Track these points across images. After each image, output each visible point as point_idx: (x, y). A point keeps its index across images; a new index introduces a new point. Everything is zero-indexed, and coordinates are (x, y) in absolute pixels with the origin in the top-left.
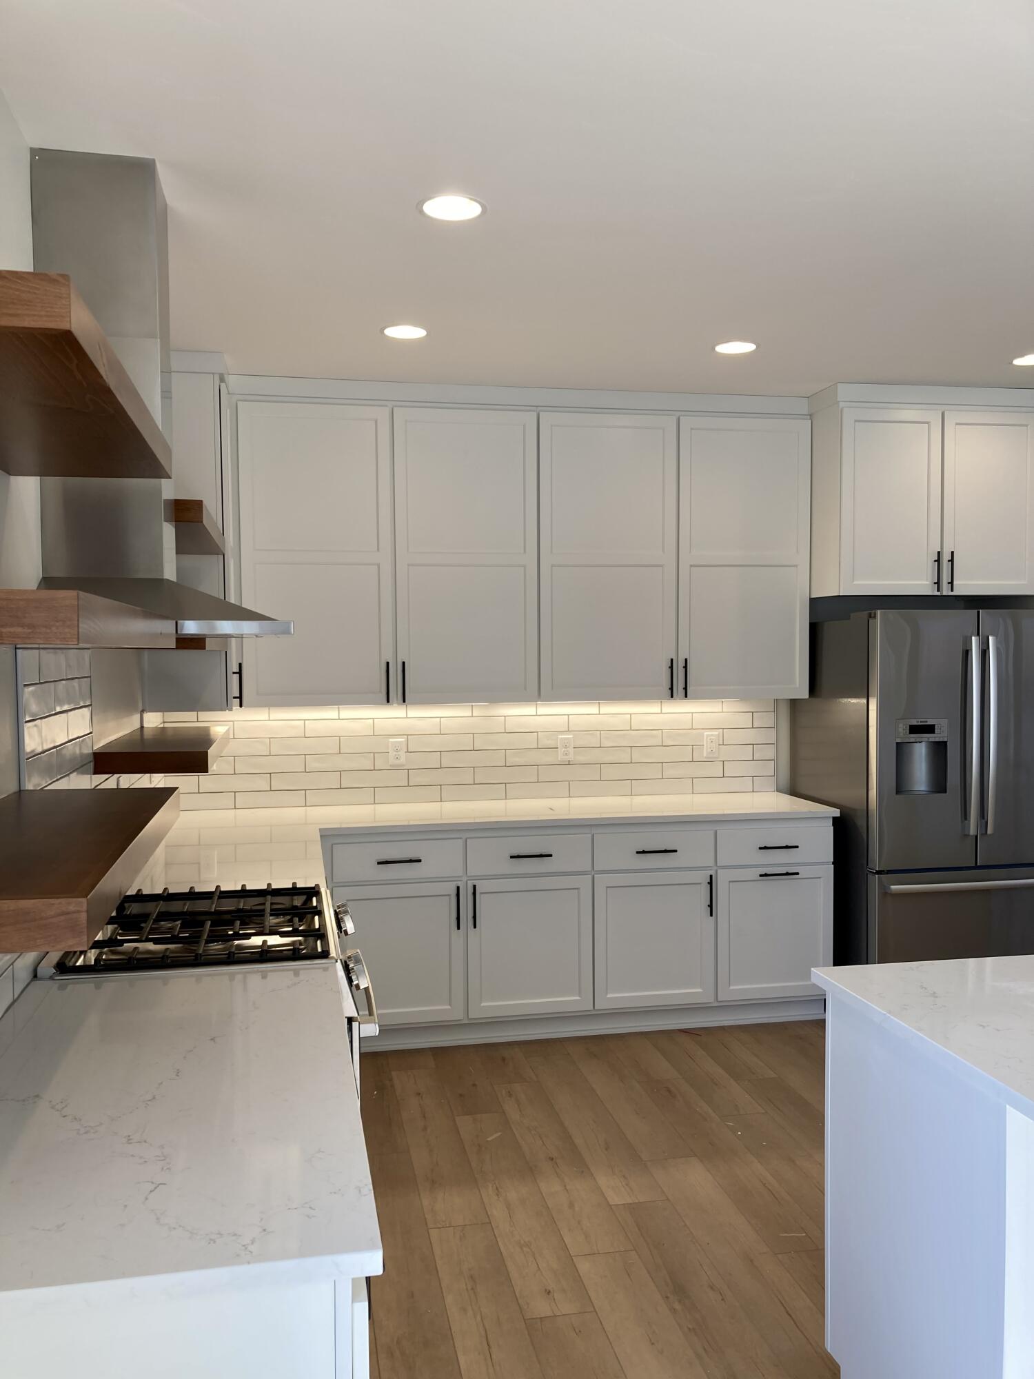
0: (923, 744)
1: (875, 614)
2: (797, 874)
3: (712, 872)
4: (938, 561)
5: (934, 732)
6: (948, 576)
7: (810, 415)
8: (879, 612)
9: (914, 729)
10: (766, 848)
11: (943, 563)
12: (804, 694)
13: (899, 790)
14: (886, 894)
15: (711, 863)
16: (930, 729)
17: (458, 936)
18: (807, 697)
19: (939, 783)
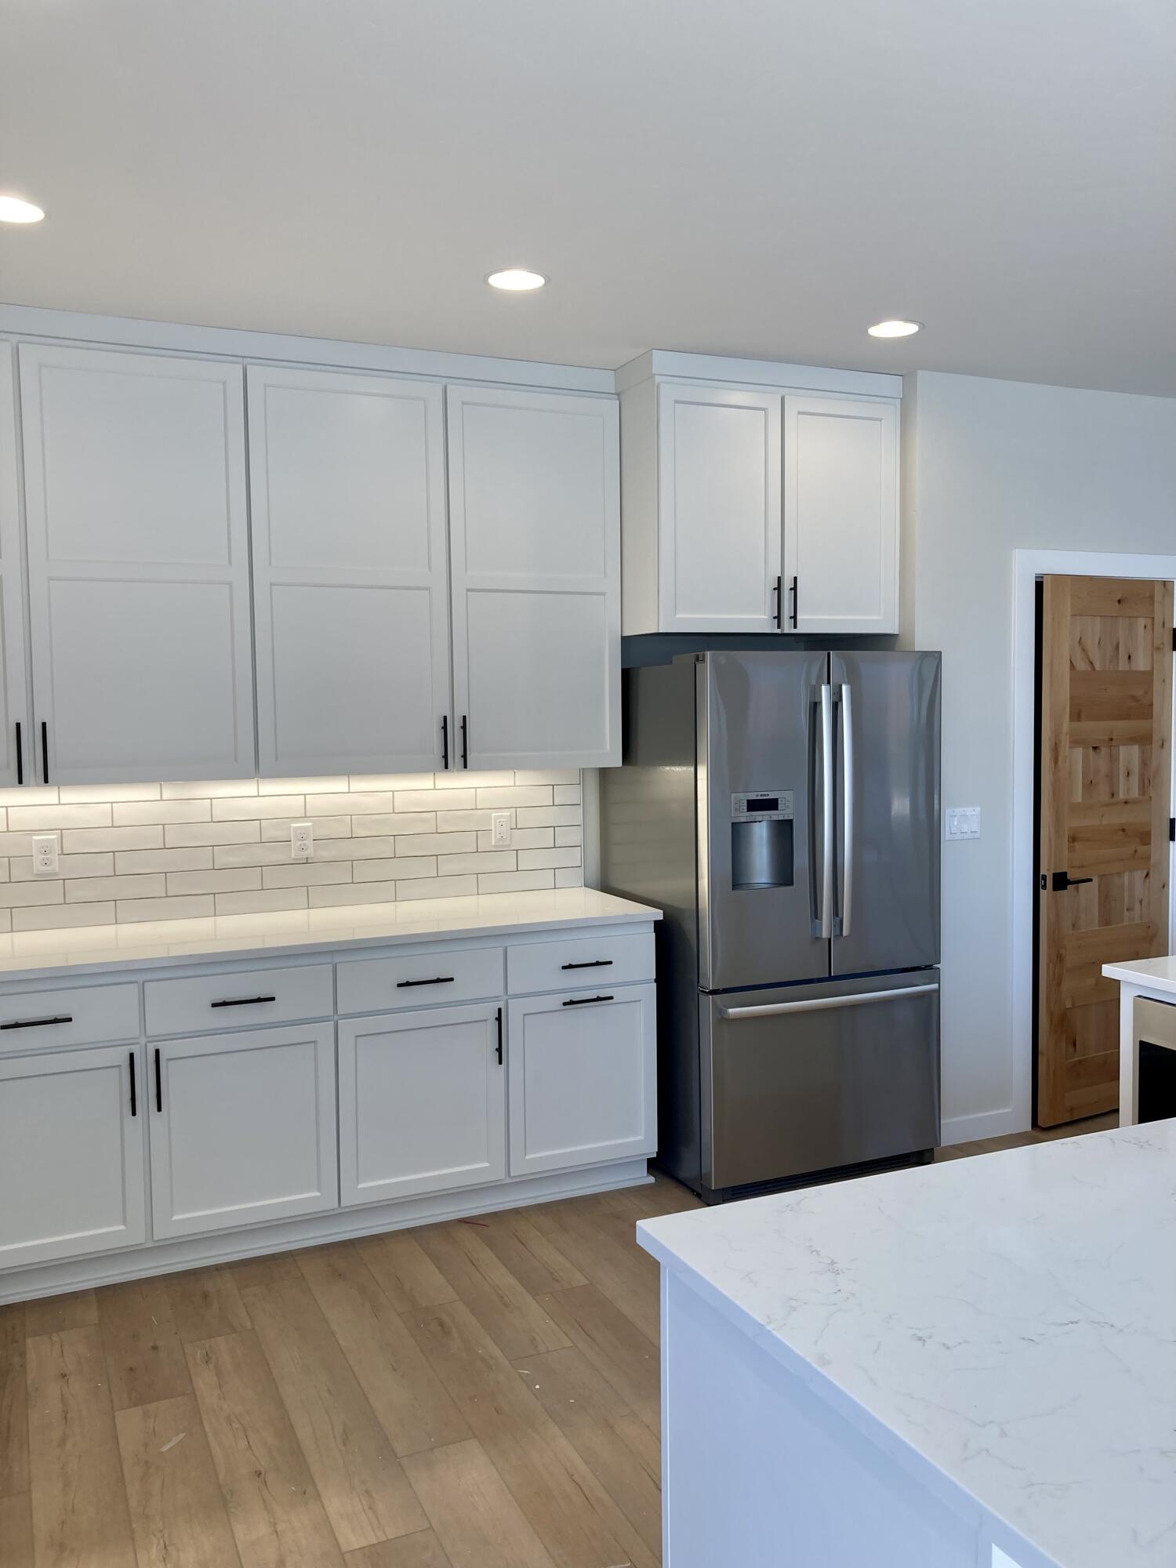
0: (764, 824)
1: (704, 655)
2: (611, 998)
3: (501, 1005)
4: (779, 589)
5: (777, 809)
6: (790, 610)
7: (618, 394)
8: (708, 654)
9: (754, 805)
10: (570, 967)
11: (785, 591)
12: (616, 760)
13: (736, 884)
14: (722, 1020)
15: (501, 992)
16: (771, 805)
17: (134, 1125)
18: (620, 765)
19: (784, 874)
